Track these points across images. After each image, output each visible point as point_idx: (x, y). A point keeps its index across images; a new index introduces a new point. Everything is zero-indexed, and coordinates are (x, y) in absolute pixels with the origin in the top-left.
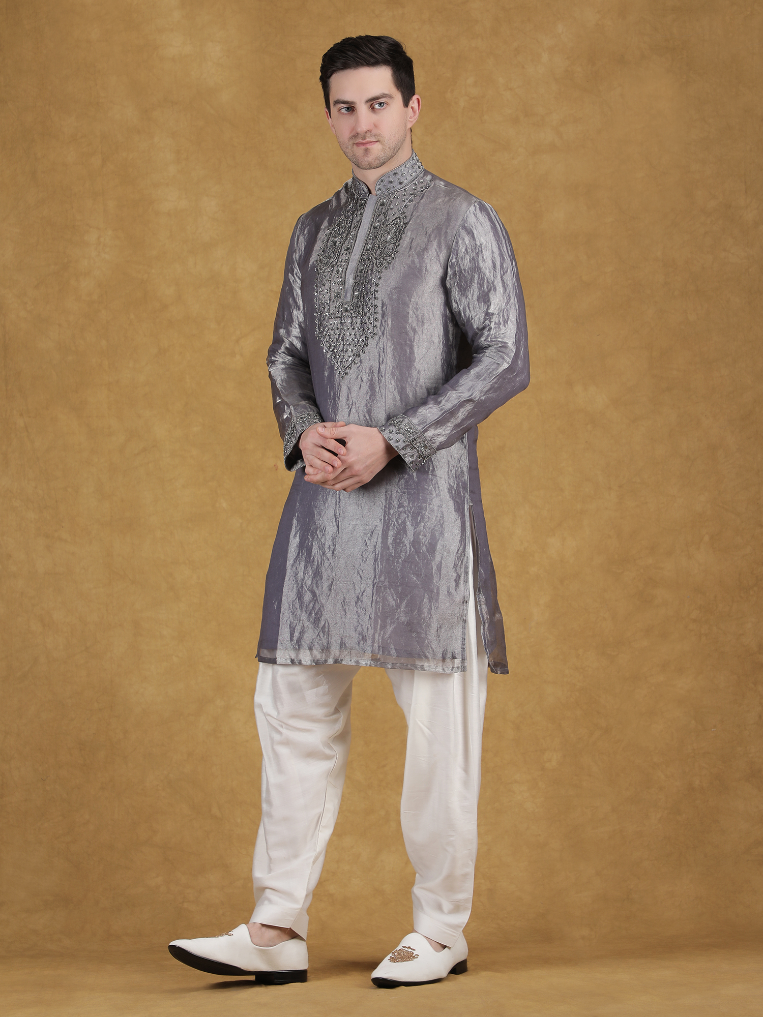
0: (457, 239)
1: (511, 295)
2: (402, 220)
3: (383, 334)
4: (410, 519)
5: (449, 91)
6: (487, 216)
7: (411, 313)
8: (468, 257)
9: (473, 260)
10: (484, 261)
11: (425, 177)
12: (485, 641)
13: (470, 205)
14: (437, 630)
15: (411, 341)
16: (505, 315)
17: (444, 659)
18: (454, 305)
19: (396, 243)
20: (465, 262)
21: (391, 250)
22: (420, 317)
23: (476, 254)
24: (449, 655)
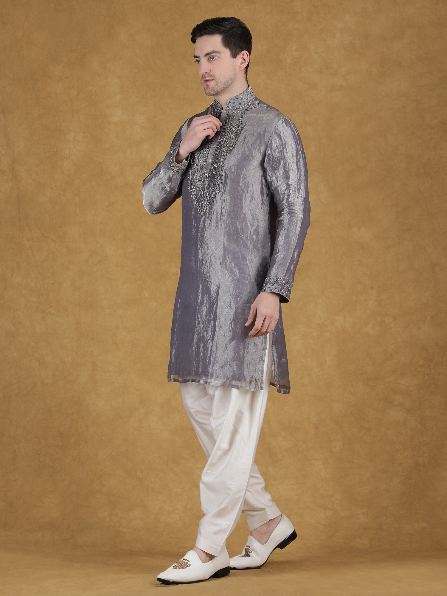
0: (271, 139)
1: (302, 174)
2: (240, 126)
3: (225, 191)
4: (233, 299)
5: (281, 53)
6: (290, 127)
7: (241, 180)
8: (277, 150)
9: (281, 152)
10: (287, 153)
11: (255, 101)
12: (275, 374)
13: (279, 119)
14: (247, 365)
15: (241, 196)
16: (299, 186)
17: (251, 382)
18: (268, 178)
19: (236, 139)
20: (276, 153)
21: (233, 143)
22: (247, 182)
23: (282, 148)
24: (254, 380)
